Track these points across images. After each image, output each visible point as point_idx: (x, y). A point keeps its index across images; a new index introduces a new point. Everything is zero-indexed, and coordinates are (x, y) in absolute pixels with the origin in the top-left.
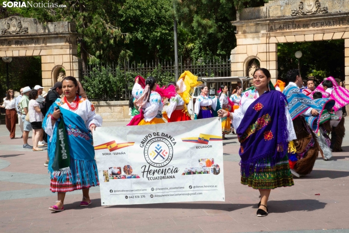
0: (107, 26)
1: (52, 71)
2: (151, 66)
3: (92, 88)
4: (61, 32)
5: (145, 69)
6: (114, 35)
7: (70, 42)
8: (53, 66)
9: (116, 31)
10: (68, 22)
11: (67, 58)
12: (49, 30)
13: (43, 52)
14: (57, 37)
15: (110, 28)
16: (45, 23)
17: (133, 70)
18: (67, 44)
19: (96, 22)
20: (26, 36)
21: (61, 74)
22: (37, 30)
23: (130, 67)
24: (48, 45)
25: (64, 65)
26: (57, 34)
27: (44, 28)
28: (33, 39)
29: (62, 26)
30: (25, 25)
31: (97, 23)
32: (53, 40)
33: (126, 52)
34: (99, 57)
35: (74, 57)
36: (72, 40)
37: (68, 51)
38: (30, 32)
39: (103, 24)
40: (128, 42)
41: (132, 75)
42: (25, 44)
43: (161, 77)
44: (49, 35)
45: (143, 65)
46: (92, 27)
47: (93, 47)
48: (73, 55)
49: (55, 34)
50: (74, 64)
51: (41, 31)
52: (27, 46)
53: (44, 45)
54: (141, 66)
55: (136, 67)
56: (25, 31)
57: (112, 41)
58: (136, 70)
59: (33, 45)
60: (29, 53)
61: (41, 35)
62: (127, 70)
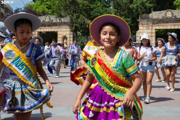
0: (86, 20)
1: (62, 38)
4: (66, 21)
6: (88, 23)
7: (70, 26)
8: (62, 36)
10: (70, 18)
11: (68, 33)
12: (61, 21)
13: (59, 30)
14: (65, 24)
15: (87, 20)
16: (60, 18)
19: (81, 18)
20: (52, 23)
21: (65, 39)
22: (57, 21)
24: (61, 27)
25: (67, 35)
26: (65, 22)
28: (55, 24)
29: (67, 19)
30: (52, 19)
31: (81, 19)
32: (63, 25)
34: (82, 33)
35: (71, 32)
36: (71, 25)
37: (69, 30)
38: (54, 21)
39: (84, 19)
42: (52, 26)
44: (61, 23)
46: (79, 20)
47: (79, 28)
48: (71, 31)
50: (71, 35)
51: (58, 21)
52: (52, 27)
53: (59, 27)
56: (52, 21)
57: (87, 26)
59: (55, 27)
60: (53, 30)
61: (58, 23)
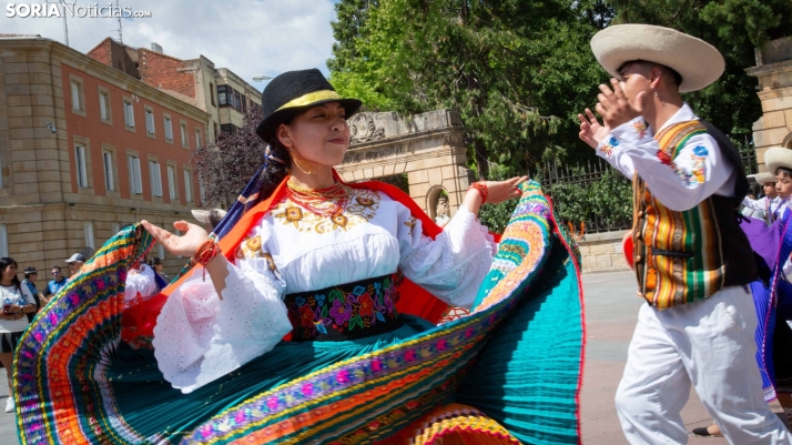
0: (515, 109)
1: (427, 196)
2: (598, 170)
3: (496, 219)
4: (435, 128)
5: (588, 177)
6: (528, 122)
7: (451, 143)
8: (427, 188)
9: (531, 114)
10: (447, 110)
11: (448, 172)
12: (416, 128)
13: (410, 167)
14: (430, 137)
15: (519, 111)
16: (410, 117)
17: (566, 180)
18: (448, 147)
19: (495, 102)
20: (381, 142)
21: (441, 201)
22: (398, 131)
23: (560, 176)
24: (416, 152)
25: (446, 184)
26: (429, 132)
27: (409, 126)
28: (393, 146)
29: (437, 119)
30: (379, 124)
31: (496, 106)
32: (424, 143)
33: (555, 150)
34: (506, 163)
35: (460, 168)
36: (456, 139)
37: (450, 159)
38: (388, 135)
39: (507, 105)
40: (555, 131)
41: (564, 191)
42: (382, 155)
43: (619, 188)
44: (416, 135)
45: (583, 169)
46: (488, 113)
47: (493, 147)
48: (459, 164)
49: (425, 133)
50: (461, 180)
51: (405, 131)
52: (385, 158)
53: (410, 154)
54: (579, 172)
55: (571, 174)
56: (380, 134)
57: (524, 134)
58: (571, 180)
59: (394, 156)
60: (389, 171)
61: (403, 138)
62: (554, 181)
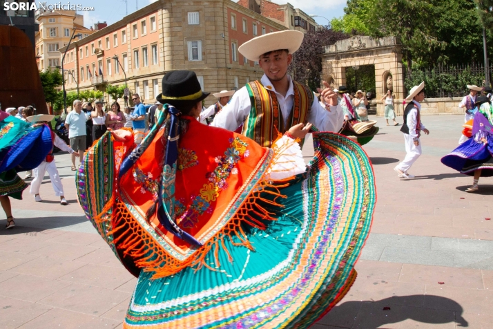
0: (426, 37)
1: (383, 75)
2: (462, 68)
4: (388, 44)
6: (431, 44)
7: (395, 52)
8: (383, 71)
9: (434, 40)
10: (394, 37)
11: (393, 65)
12: (380, 44)
13: (376, 61)
14: (386, 49)
15: (428, 38)
16: (377, 39)
17: (446, 72)
18: (394, 53)
19: (417, 34)
20: (364, 50)
21: (389, 78)
22: (372, 45)
23: (444, 70)
24: (379, 55)
25: (392, 70)
26: (386, 46)
27: (377, 43)
28: (369, 52)
29: (389, 40)
30: (363, 42)
31: (417, 36)
32: (383, 51)
33: (443, 57)
36: (398, 50)
37: (394, 59)
38: (367, 46)
39: (422, 36)
40: (444, 49)
41: (445, 77)
44: (379, 47)
46: (414, 39)
47: (415, 54)
48: (398, 62)
49: (384, 47)
50: (399, 69)
51: (375, 45)
52: (365, 57)
53: (376, 56)
54: (453, 69)
55: (449, 69)
56: (364, 46)
57: (429, 49)
58: (449, 72)
59: (369, 56)
60: (366, 62)
61: (374, 48)
62: (441, 72)
